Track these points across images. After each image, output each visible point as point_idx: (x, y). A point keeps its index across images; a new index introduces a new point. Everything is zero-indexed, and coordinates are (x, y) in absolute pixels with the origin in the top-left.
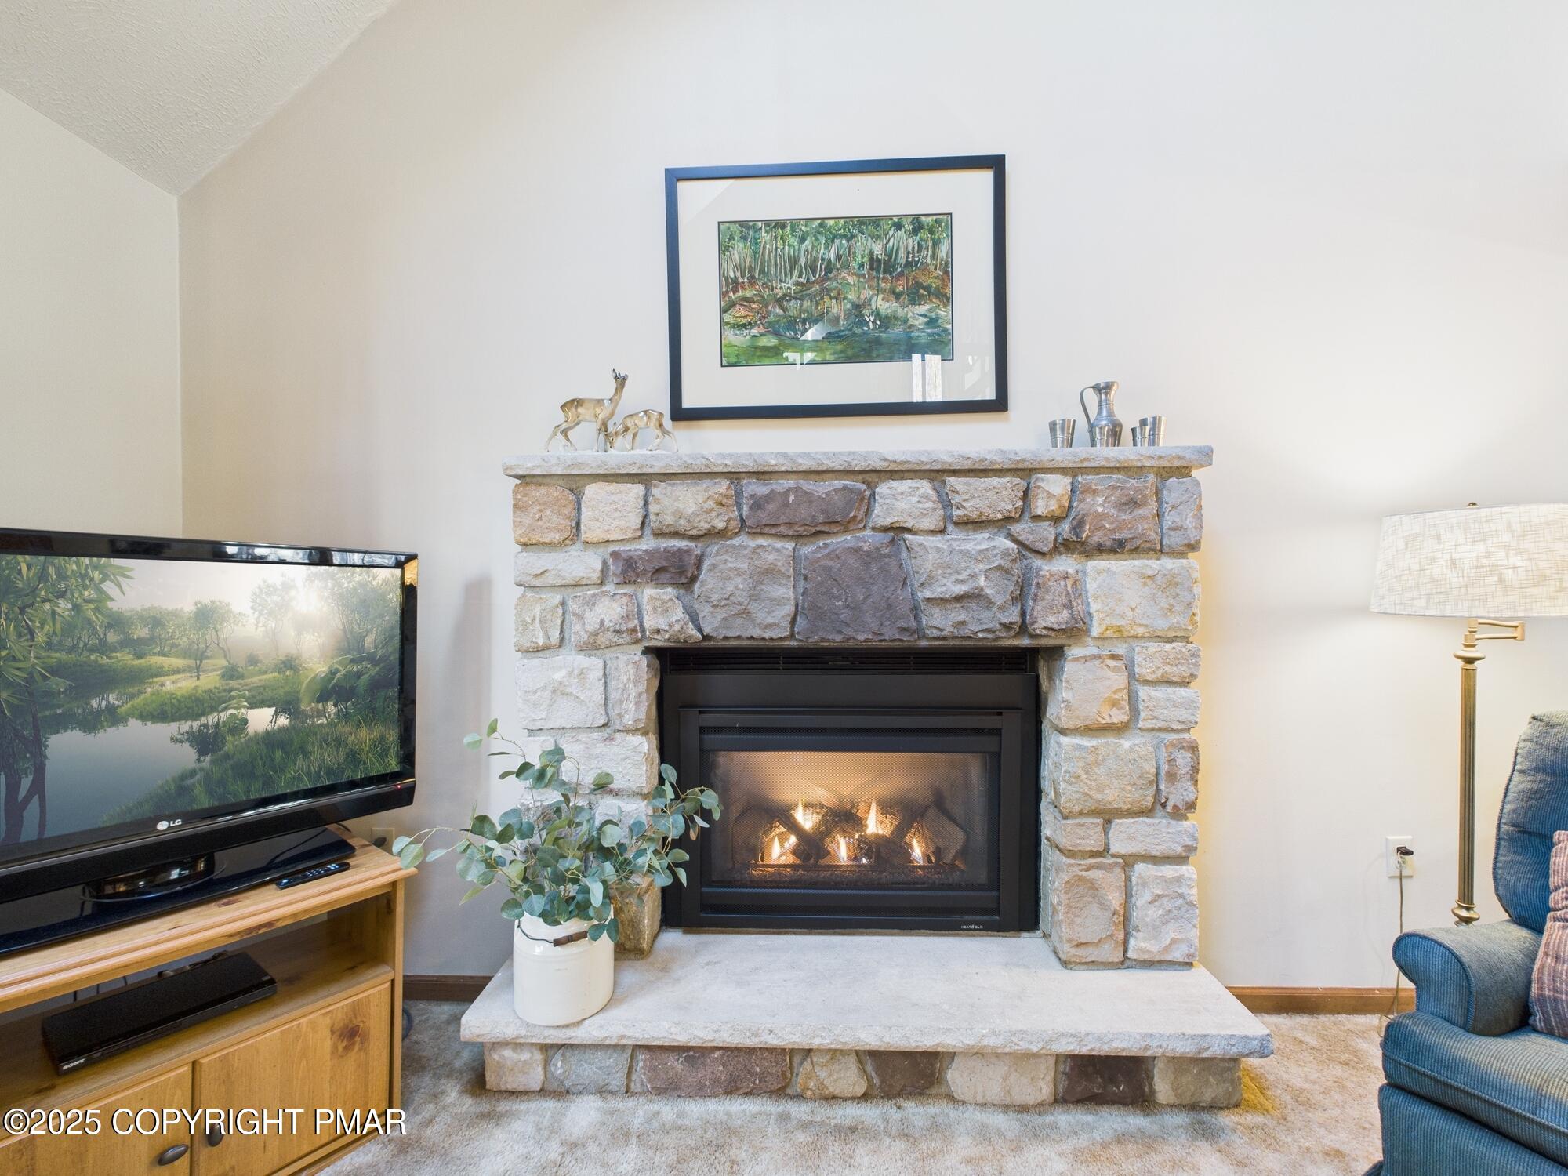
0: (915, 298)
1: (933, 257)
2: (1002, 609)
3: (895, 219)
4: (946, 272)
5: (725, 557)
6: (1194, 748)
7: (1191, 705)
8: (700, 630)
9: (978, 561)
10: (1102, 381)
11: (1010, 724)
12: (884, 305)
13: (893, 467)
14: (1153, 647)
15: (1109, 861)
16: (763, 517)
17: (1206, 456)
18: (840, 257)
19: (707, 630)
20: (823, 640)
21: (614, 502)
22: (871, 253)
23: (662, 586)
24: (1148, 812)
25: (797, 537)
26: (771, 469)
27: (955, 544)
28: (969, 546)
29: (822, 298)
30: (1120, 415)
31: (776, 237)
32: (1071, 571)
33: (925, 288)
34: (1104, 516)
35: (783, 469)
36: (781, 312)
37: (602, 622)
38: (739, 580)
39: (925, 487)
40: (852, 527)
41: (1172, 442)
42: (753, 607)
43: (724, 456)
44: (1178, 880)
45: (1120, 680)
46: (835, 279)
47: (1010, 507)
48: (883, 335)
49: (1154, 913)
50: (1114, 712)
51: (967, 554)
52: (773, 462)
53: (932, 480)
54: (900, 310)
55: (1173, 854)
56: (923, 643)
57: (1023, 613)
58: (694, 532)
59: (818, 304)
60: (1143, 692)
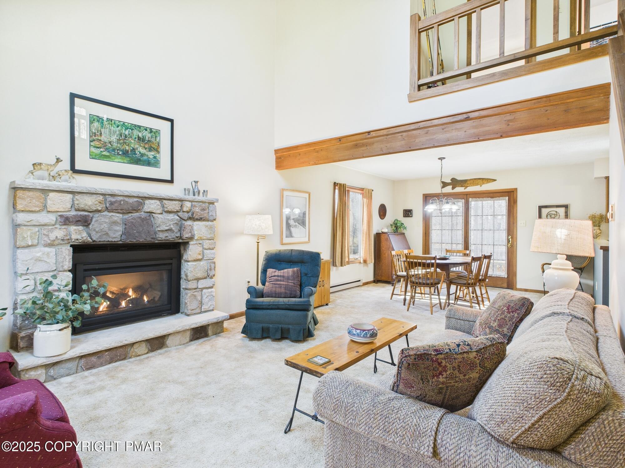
0: (150, 150)
1: (155, 140)
2: (176, 233)
3: (145, 128)
4: (159, 145)
5: (101, 218)
6: (215, 263)
7: (214, 254)
8: (92, 239)
9: (171, 221)
10: (196, 180)
11: (174, 262)
12: (143, 151)
13: (150, 197)
14: (207, 241)
15: (198, 290)
16: (113, 207)
17: (217, 201)
18: (129, 134)
19: (94, 239)
20: (130, 241)
21: (61, 199)
22: (138, 135)
23: (78, 226)
24: (205, 278)
25: (123, 213)
26: (116, 194)
27: (165, 217)
28: (169, 218)
29: (124, 145)
30: (200, 189)
31: (109, 124)
32: (191, 224)
33: (153, 148)
34: (198, 212)
35: (120, 194)
36: (111, 146)
37: (57, 237)
38: (105, 225)
39: (158, 202)
40: (139, 211)
41: (210, 197)
42: (109, 232)
43: (101, 189)
44: (211, 292)
45: (201, 249)
46: (128, 140)
47: (178, 209)
48: (141, 158)
49: (207, 300)
50: (199, 256)
51: (168, 219)
52: (117, 192)
53: (160, 200)
54: (146, 152)
55: (211, 286)
56: (157, 242)
57: (181, 234)
58: (91, 210)
59: (122, 146)
60: (205, 251)
